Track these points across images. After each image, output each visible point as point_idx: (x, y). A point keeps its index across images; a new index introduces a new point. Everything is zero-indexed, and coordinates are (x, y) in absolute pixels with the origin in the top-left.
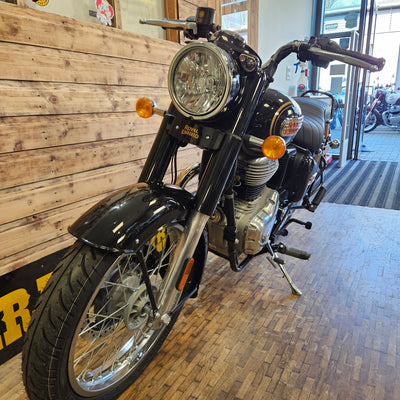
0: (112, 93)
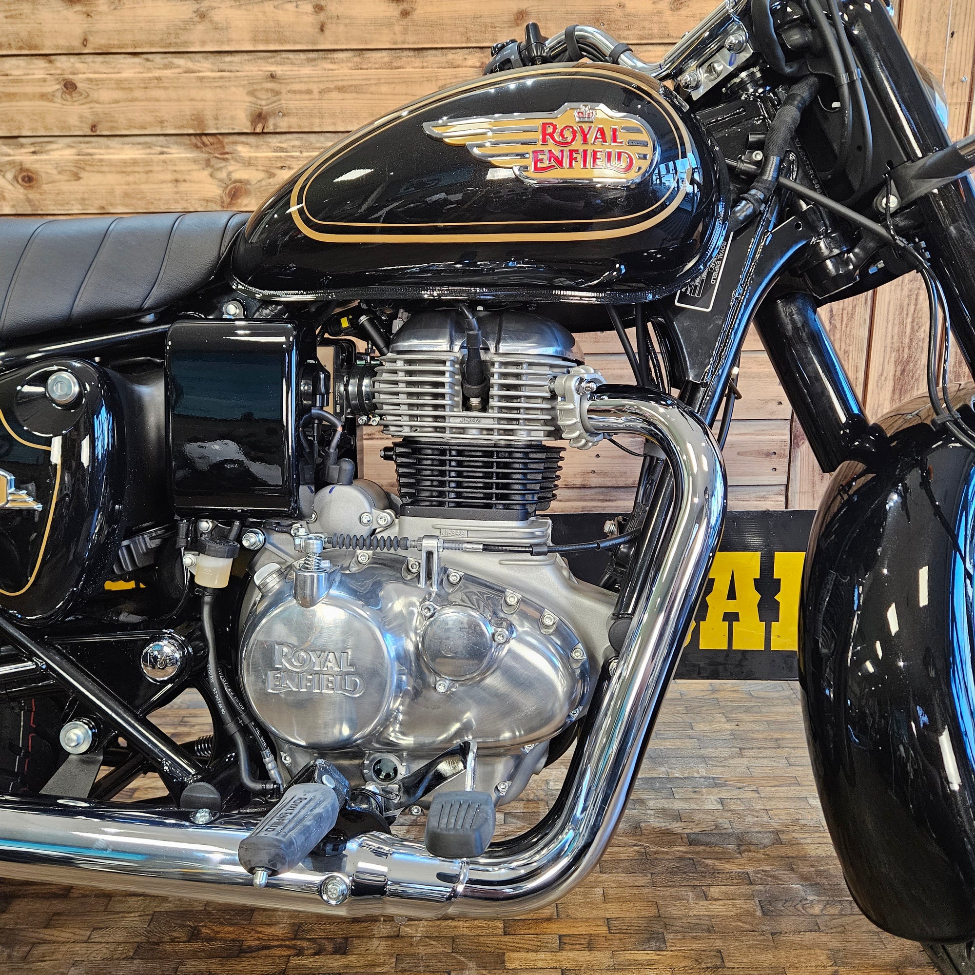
0: (224, 156)
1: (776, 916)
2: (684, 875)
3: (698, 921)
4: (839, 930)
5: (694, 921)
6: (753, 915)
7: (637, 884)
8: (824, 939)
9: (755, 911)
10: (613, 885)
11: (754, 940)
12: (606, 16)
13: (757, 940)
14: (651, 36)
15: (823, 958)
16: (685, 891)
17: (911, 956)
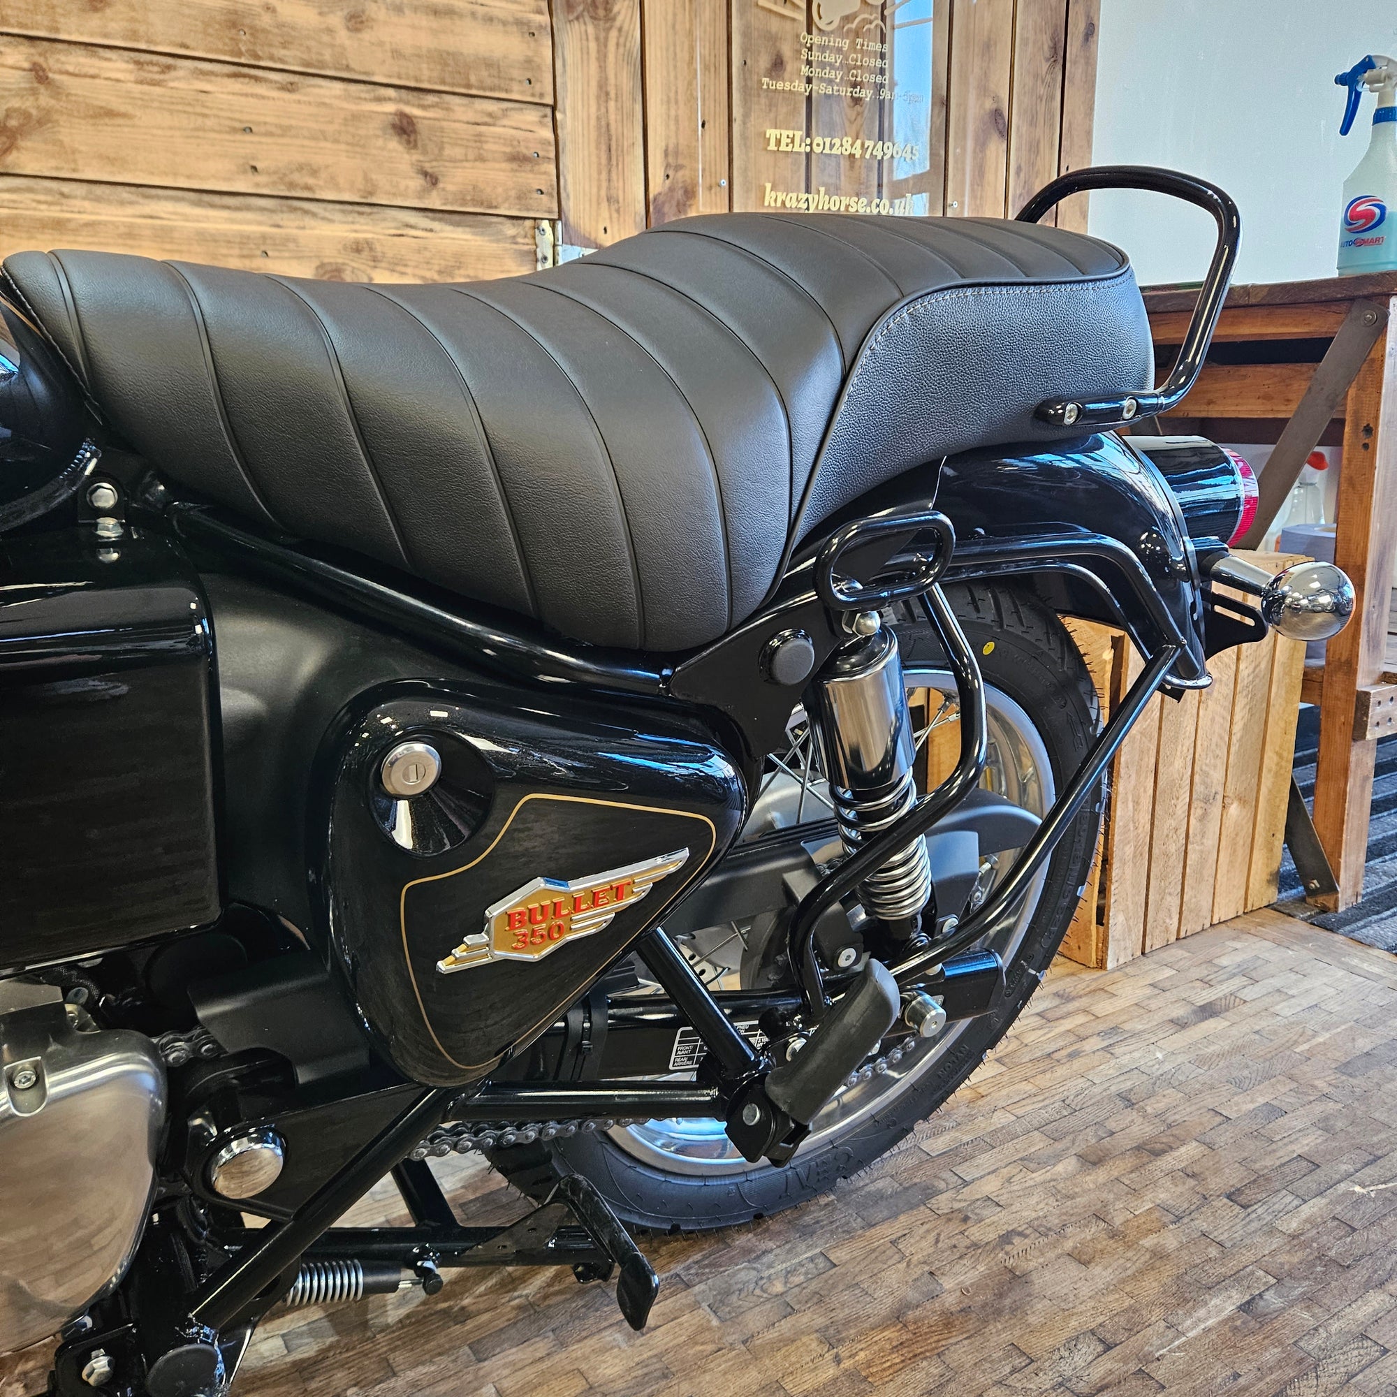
1: (737, 1317)
2: (598, 1313)
3: (645, 1370)
4: (815, 1300)
5: (640, 1372)
6: (709, 1329)
7: (539, 1355)
8: (805, 1320)
9: (709, 1321)
10: (506, 1372)
11: (726, 1361)
12: (247, 21)
13: (729, 1360)
14: (322, 65)
15: (814, 1345)
16: (611, 1335)
17: (905, 1297)
